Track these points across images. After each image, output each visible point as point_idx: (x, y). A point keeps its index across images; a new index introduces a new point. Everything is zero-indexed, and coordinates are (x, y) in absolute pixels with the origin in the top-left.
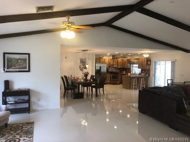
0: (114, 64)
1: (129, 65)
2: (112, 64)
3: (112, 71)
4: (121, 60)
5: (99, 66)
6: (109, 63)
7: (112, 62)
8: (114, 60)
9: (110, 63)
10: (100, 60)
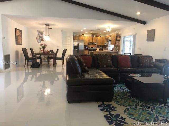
7: (91, 40)
8: (93, 38)
10: (79, 37)
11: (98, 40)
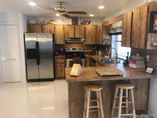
0: (76, 37)
1: (108, 37)
2: (71, 35)
3: (75, 51)
4: (93, 27)
5: (32, 41)
6: (65, 34)
7: (72, 31)
8: (77, 27)
9: (68, 34)
10: (42, 27)
11: (86, 33)
